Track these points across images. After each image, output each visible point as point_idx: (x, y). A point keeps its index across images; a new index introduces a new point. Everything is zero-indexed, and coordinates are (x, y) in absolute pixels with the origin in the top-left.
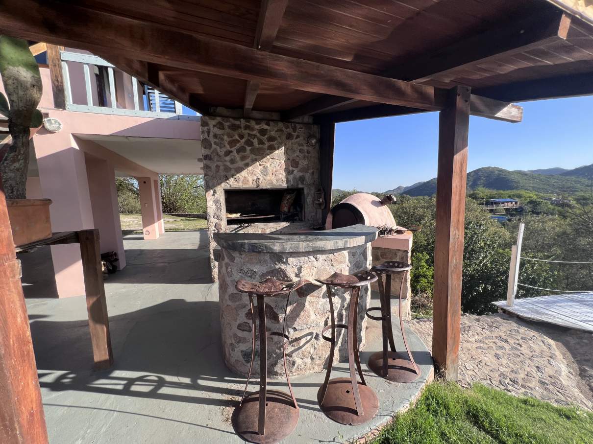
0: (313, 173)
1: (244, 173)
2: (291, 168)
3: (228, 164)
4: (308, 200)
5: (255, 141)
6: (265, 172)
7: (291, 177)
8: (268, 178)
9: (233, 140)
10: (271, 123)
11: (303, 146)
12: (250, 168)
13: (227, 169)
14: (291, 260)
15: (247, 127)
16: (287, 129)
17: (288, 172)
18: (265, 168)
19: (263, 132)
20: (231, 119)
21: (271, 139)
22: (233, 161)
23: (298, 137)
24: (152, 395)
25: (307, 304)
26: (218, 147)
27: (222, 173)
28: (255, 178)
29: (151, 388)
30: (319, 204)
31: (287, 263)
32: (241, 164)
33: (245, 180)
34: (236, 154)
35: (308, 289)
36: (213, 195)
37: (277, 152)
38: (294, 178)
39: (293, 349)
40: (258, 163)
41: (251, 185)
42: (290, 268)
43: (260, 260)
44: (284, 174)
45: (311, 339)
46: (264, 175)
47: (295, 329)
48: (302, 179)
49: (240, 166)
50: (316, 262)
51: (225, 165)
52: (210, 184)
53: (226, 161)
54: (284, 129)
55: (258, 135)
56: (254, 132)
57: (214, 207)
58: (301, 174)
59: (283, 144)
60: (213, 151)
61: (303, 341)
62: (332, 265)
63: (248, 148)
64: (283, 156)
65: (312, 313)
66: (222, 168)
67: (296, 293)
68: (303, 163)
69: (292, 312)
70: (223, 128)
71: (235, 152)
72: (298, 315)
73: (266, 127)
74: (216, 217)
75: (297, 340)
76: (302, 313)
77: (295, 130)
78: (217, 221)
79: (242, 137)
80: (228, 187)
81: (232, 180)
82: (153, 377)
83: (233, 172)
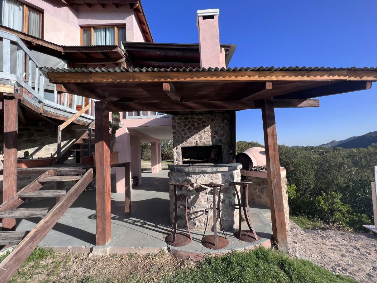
0: (226, 137)
1: (190, 139)
2: (214, 135)
3: (183, 135)
4: (224, 152)
5: (196, 124)
6: (200, 138)
7: (214, 140)
8: (202, 141)
9: (186, 124)
10: (203, 115)
11: (220, 124)
12: (193, 137)
13: (183, 138)
14: (193, 176)
15: (192, 118)
16: (211, 116)
17: (213, 137)
18: (201, 136)
19: (199, 119)
20: (185, 115)
21: (204, 122)
22: (185, 134)
23: (217, 120)
24: (141, 226)
25: (200, 196)
26: (179, 128)
27: (180, 140)
28: (196, 141)
29: (141, 224)
30: (230, 153)
31: (191, 177)
32: (189, 135)
33: (191, 142)
34: (187, 131)
35: (200, 189)
36: (176, 150)
37: (207, 128)
38: (216, 140)
39: (195, 216)
40: (197, 134)
41: (194, 144)
42: (193, 179)
43: (181, 175)
44: (211, 138)
45: (203, 214)
46: (200, 139)
47: (195, 207)
48: (220, 141)
49: (189, 136)
50: (204, 177)
51: (181, 136)
52: (175, 145)
53: (182, 134)
54: (210, 117)
55: (197, 121)
56: (195, 120)
57: (176, 155)
58: (220, 138)
59: (210, 124)
60: (177, 130)
61: (199, 214)
62: (212, 179)
63: (192, 128)
64: (210, 130)
65: (203, 201)
66: (180, 137)
67: (195, 190)
68: (221, 132)
69: (193, 198)
70: (181, 120)
71: (186, 129)
72: (196, 201)
73: (201, 117)
74: (177, 160)
75: (197, 212)
76: (198, 200)
77: (215, 116)
78: (178, 162)
79: (189, 122)
80: (183, 146)
81: (185, 142)
82: (143, 221)
83: (185, 139)
